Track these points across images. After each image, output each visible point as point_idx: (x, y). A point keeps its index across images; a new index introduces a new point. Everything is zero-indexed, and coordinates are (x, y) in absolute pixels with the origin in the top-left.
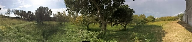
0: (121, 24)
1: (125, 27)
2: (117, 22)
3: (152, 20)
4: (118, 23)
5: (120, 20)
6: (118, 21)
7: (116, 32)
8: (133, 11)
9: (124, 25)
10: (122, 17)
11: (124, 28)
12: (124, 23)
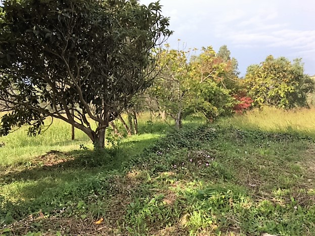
0: (70, 120)
1: (96, 137)
2: (34, 100)
3: (283, 88)
4: (46, 105)
5: (59, 84)
6: (47, 96)
7: (30, 183)
8: (156, 19)
9: (94, 125)
10: (72, 62)
11: (90, 146)
12: (92, 106)
